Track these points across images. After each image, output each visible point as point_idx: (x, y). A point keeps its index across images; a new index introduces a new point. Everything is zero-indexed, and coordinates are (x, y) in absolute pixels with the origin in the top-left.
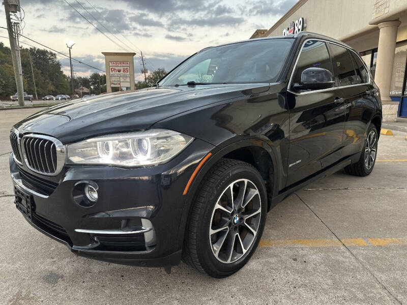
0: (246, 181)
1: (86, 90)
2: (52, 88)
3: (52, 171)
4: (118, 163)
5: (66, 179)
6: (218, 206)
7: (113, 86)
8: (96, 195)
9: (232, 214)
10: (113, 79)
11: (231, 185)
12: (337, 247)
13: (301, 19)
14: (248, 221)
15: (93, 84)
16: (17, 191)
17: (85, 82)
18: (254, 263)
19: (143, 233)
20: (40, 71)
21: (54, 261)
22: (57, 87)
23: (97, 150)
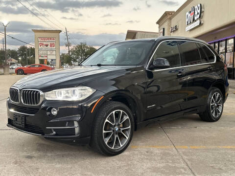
0: (121, 111)
1: (14, 61)
3: (37, 104)
6: (107, 120)
7: (41, 58)
8: (56, 113)
9: (115, 126)
10: (41, 53)
11: (114, 112)
13: (199, 5)
14: (123, 131)
15: (21, 55)
17: (13, 54)
19: (75, 128)
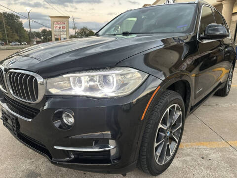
0: (176, 105)
1: (38, 39)
2: (18, 38)
3: (34, 100)
4: (88, 94)
5: (45, 108)
6: (160, 126)
7: (56, 37)
8: (71, 120)
9: (167, 130)
10: (56, 33)
11: (168, 110)
12: (227, 148)
15: (43, 36)
16: (4, 113)
17: (38, 35)
18: (176, 161)
19: (109, 150)
20: (9, 27)
21: (33, 162)
22: (20, 37)
23: (70, 83)
